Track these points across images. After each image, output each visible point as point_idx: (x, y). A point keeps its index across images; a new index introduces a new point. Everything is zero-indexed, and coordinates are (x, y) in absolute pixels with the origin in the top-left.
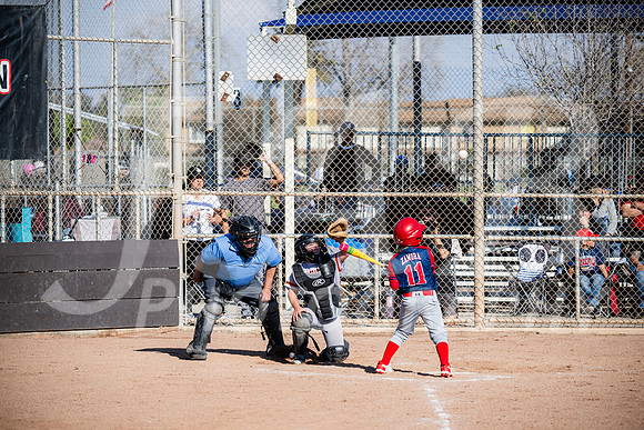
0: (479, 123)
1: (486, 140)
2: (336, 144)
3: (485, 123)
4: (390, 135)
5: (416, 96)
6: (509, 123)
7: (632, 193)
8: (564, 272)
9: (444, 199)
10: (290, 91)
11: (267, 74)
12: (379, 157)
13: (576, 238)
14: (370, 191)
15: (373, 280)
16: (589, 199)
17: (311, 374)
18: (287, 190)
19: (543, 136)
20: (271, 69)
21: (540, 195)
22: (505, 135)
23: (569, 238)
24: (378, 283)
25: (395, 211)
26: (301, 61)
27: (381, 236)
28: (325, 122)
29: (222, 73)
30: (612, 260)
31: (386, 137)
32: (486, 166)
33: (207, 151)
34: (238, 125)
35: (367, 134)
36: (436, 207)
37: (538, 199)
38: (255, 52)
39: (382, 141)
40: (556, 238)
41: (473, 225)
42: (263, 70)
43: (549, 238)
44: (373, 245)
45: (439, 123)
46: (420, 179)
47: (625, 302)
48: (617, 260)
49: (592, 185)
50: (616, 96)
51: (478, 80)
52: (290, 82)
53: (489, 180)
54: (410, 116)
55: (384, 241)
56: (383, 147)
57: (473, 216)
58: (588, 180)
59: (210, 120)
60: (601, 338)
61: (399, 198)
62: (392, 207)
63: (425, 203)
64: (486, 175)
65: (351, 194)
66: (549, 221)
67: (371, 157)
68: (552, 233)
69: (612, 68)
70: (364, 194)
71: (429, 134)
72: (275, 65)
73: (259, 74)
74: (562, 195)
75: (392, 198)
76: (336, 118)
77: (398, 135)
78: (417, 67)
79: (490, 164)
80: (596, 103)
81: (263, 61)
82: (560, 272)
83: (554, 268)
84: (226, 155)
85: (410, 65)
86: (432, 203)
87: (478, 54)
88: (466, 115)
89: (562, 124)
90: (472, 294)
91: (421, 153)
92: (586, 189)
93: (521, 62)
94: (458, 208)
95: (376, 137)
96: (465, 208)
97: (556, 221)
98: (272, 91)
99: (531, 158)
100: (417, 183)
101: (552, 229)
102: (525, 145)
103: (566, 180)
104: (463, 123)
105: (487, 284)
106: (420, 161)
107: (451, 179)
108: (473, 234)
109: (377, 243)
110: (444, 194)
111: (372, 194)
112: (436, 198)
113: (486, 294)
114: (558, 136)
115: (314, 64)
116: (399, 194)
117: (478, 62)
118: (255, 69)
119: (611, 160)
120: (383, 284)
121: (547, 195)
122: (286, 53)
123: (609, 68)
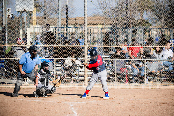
0: (86, 24)
1: (88, 30)
2: (42, 30)
3: (88, 24)
4: (59, 28)
5: (67, 16)
6: (95, 24)
7: (132, 45)
8: (112, 69)
9: (75, 47)
10: (29, 14)
11: (22, 9)
12: (56, 35)
13: (115, 59)
14: (53, 45)
15: (54, 72)
16: (119, 48)
17: (35, 101)
18: (27, 45)
19: (105, 28)
20: (23, 8)
21: (104, 46)
22: (94, 28)
23: (113, 59)
24: (55, 73)
25: (61, 51)
26: (32, 5)
27: (56, 58)
28: (39, 24)
29: (8, 9)
30: (126, 66)
31: (58, 28)
32: (88, 38)
33: (3, 33)
34: (12, 25)
35: (52, 27)
36: (73, 50)
37: (104, 47)
38: (18, 2)
39: (57, 30)
40: (109, 59)
41: (84, 55)
42: (21, 8)
43: (107, 59)
44: (54, 61)
45: (74, 24)
46: (68, 41)
47: (130, 79)
48: (128, 66)
49: (120, 43)
50: (127, 16)
51: (86, 11)
52: (29, 12)
53: (89, 41)
54: (65, 22)
55: (57, 60)
56: (57, 31)
57: (84, 53)
58: (119, 42)
59: (4, 23)
60: (123, 89)
61: (62, 47)
62: (59, 50)
63: (70, 48)
64: (88, 40)
65: (47, 46)
66: (107, 54)
67: (53, 35)
68: (108, 58)
69: (126, 8)
70: (51, 46)
71: (71, 28)
72: (24, 6)
73: (19, 9)
74: (111, 46)
75: (59, 47)
76: (42, 23)
77: (61, 28)
78: (67, 7)
79: (89, 37)
80: (122, 18)
81: (20, 5)
82: (111, 69)
83: (109, 68)
84: (9, 34)
85: (65, 7)
86: (72, 49)
87: (86, 3)
88: (82, 22)
89: (111, 25)
90: (84, 76)
91: (68, 33)
92: (118, 44)
93: (99, 6)
94: (80, 50)
95: (54, 29)
96: (82, 50)
97: (109, 54)
98: (23, 15)
99: (102, 35)
100: (67, 43)
101: (108, 56)
102: (100, 31)
103: (112, 42)
104: (81, 24)
105: (89, 73)
106: (68, 36)
107: (78, 41)
108: (84, 58)
109: (55, 61)
110: (75, 46)
111: (53, 46)
112: (73, 47)
113: (88, 76)
114: (110, 28)
115: (36, 6)
116: (62, 46)
117: (86, 6)
118: (18, 8)
119: (126, 36)
120: (56, 73)
121: (107, 46)
122: (27, 3)
123: (125, 8)
